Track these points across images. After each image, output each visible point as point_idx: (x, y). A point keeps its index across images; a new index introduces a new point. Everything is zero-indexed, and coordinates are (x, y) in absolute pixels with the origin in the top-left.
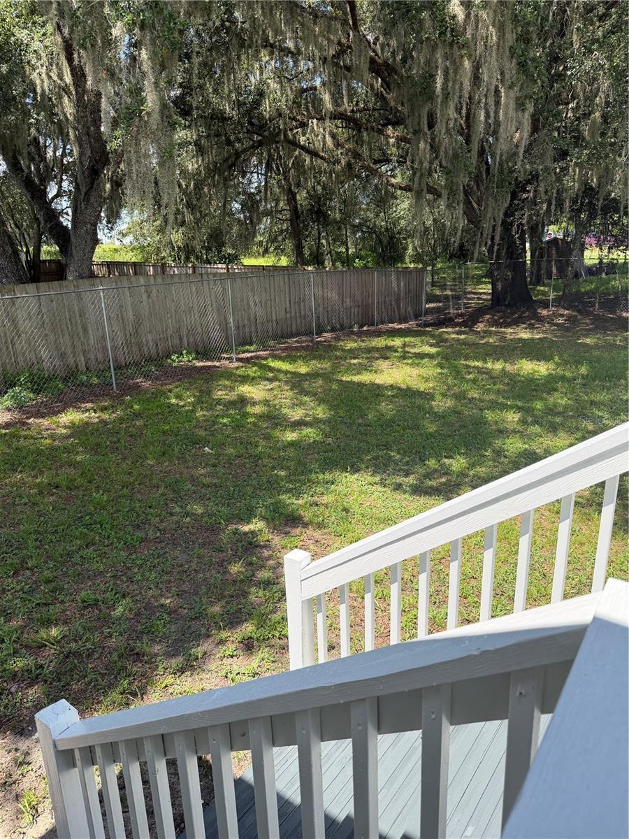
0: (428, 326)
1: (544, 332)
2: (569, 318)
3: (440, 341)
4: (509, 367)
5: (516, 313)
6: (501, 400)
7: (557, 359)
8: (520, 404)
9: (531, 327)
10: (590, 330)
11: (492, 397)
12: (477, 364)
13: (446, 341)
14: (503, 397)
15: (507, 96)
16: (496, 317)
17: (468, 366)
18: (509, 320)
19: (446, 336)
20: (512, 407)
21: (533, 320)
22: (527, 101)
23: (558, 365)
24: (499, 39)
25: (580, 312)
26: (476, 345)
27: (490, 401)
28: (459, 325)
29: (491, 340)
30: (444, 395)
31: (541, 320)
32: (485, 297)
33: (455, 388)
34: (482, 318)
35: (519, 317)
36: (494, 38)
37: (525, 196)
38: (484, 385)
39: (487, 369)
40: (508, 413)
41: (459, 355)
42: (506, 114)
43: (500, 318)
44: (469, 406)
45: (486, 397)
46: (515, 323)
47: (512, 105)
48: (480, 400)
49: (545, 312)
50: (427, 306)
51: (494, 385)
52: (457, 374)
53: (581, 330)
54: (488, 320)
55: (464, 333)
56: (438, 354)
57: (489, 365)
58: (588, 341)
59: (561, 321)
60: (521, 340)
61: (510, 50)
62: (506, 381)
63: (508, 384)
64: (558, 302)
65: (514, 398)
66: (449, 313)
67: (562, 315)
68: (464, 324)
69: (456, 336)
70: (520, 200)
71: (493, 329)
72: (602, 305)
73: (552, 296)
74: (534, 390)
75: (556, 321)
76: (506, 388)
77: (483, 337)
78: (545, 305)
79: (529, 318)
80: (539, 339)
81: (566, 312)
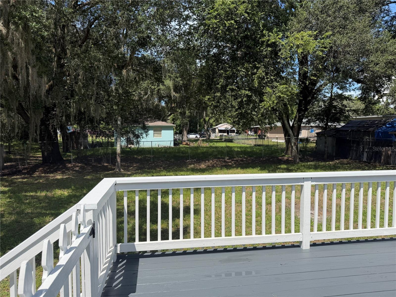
0: (5, 176)
1: (69, 175)
2: (81, 167)
3: (11, 183)
4: (49, 194)
5: (55, 166)
6: (44, 211)
7: (73, 187)
8: (53, 212)
9: (63, 173)
10: (90, 172)
11: (39, 210)
12: (31, 194)
13: (15, 183)
14: (45, 210)
15: (32, 71)
16: (45, 169)
17: (26, 196)
18: (52, 170)
19: (15, 180)
20: (49, 214)
21: (63, 169)
22: (43, 74)
23: (73, 190)
24: (26, 46)
25: (86, 164)
26: (32, 184)
27: (37, 213)
28: (24, 174)
29: (41, 181)
30: (10, 214)
31: (68, 169)
32: (40, 159)
33: (18, 209)
34: (38, 169)
35: (57, 168)
36: (23, 45)
37: (54, 113)
38: (34, 205)
39: (37, 196)
40: (46, 218)
41: (21, 190)
42: (32, 78)
43: (48, 169)
44: (25, 217)
45: (35, 211)
46: (55, 171)
47: (35, 75)
48: (32, 213)
49: (70, 165)
50: (5, 164)
51: (40, 204)
52: (20, 201)
53: (86, 172)
54: (41, 170)
55: (26, 178)
56: (9, 191)
57: (38, 194)
58: (89, 177)
59: (77, 169)
60: (57, 179)
61: (32, 52)
62: (47, 201)
63: (48, 202)
64: (75, 160)
65: (50, 209)
66: (19, 168)
67: (78, 166)
68: (28, 173)
69: (21, 180)
70: (52, 114)
71: (43, 175)
72: (95, 161)
73: (73, 157)
74: (60, 204)
75: (75, 169)
76: (47, 205)
77: (37, 179)
78: (70, 162)
79: (62, 168)
80: (65, 178)
81: (80, 165)
